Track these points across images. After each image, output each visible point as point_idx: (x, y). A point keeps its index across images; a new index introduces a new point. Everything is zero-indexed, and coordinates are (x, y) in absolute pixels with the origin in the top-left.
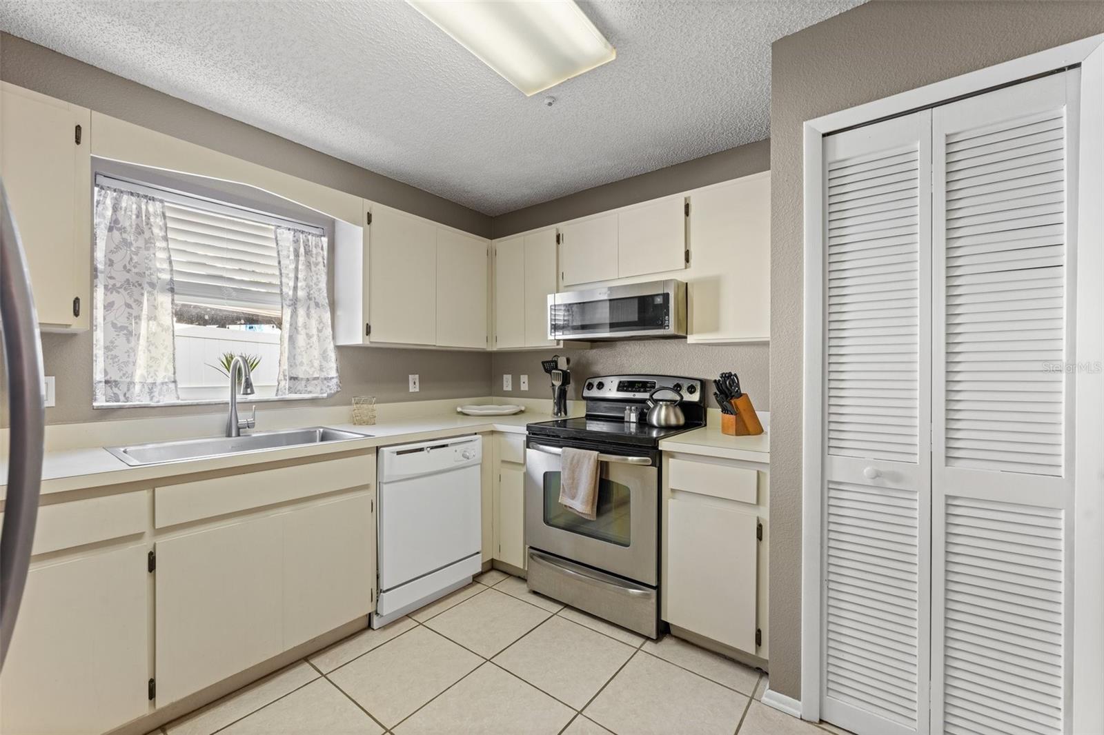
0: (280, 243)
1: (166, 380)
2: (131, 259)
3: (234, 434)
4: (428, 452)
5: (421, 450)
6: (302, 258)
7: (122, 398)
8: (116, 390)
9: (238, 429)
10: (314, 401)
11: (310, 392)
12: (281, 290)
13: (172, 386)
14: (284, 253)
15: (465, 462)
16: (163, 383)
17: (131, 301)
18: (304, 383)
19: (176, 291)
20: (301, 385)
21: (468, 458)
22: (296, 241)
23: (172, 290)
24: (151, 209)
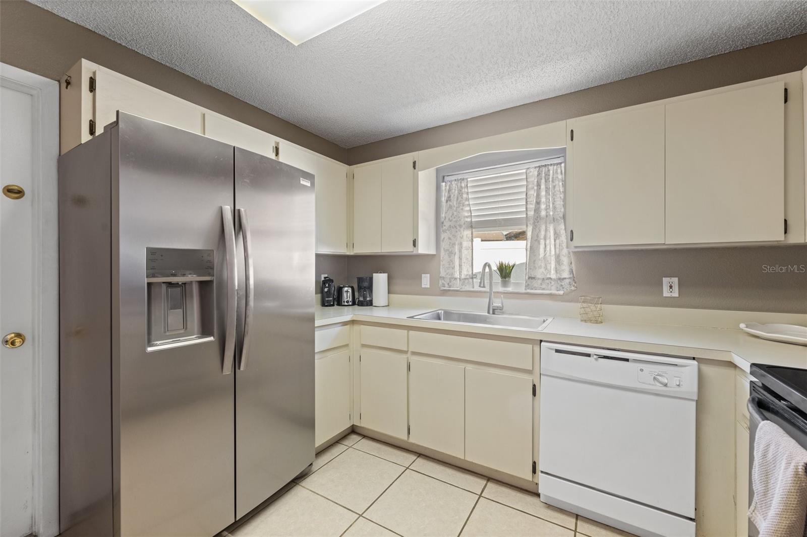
0: (528, 180)
1: (468, 277)
2: (453, 214)
3: (491, 312)
4: (596, 359)
5: (589, 355)
6: (543, 187)
7: (446, 285)
8: (443, 281)
9: (494, 310)
10: (551, 296)
11: (543, 289)
12: (527, 214)
13: (471, 280)
14: (530, 186)
15: (659, 388)
16: (465, 279)
17: (451, 236)
18: (540, 282)
19: (473, 227)
20: (536, 283)
21: (666, 385)
22: (539, 174)
23: (472, 227)
24: (463, 185)
